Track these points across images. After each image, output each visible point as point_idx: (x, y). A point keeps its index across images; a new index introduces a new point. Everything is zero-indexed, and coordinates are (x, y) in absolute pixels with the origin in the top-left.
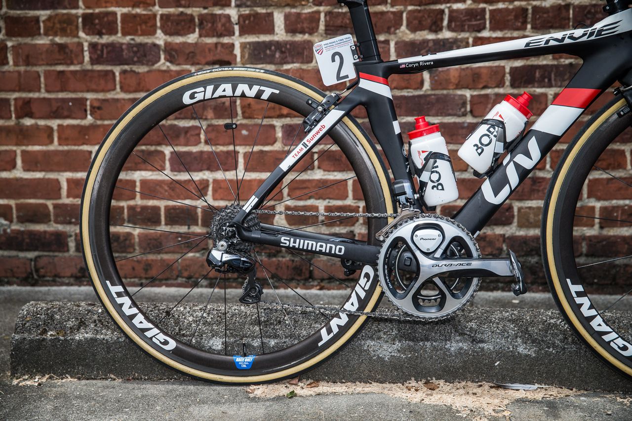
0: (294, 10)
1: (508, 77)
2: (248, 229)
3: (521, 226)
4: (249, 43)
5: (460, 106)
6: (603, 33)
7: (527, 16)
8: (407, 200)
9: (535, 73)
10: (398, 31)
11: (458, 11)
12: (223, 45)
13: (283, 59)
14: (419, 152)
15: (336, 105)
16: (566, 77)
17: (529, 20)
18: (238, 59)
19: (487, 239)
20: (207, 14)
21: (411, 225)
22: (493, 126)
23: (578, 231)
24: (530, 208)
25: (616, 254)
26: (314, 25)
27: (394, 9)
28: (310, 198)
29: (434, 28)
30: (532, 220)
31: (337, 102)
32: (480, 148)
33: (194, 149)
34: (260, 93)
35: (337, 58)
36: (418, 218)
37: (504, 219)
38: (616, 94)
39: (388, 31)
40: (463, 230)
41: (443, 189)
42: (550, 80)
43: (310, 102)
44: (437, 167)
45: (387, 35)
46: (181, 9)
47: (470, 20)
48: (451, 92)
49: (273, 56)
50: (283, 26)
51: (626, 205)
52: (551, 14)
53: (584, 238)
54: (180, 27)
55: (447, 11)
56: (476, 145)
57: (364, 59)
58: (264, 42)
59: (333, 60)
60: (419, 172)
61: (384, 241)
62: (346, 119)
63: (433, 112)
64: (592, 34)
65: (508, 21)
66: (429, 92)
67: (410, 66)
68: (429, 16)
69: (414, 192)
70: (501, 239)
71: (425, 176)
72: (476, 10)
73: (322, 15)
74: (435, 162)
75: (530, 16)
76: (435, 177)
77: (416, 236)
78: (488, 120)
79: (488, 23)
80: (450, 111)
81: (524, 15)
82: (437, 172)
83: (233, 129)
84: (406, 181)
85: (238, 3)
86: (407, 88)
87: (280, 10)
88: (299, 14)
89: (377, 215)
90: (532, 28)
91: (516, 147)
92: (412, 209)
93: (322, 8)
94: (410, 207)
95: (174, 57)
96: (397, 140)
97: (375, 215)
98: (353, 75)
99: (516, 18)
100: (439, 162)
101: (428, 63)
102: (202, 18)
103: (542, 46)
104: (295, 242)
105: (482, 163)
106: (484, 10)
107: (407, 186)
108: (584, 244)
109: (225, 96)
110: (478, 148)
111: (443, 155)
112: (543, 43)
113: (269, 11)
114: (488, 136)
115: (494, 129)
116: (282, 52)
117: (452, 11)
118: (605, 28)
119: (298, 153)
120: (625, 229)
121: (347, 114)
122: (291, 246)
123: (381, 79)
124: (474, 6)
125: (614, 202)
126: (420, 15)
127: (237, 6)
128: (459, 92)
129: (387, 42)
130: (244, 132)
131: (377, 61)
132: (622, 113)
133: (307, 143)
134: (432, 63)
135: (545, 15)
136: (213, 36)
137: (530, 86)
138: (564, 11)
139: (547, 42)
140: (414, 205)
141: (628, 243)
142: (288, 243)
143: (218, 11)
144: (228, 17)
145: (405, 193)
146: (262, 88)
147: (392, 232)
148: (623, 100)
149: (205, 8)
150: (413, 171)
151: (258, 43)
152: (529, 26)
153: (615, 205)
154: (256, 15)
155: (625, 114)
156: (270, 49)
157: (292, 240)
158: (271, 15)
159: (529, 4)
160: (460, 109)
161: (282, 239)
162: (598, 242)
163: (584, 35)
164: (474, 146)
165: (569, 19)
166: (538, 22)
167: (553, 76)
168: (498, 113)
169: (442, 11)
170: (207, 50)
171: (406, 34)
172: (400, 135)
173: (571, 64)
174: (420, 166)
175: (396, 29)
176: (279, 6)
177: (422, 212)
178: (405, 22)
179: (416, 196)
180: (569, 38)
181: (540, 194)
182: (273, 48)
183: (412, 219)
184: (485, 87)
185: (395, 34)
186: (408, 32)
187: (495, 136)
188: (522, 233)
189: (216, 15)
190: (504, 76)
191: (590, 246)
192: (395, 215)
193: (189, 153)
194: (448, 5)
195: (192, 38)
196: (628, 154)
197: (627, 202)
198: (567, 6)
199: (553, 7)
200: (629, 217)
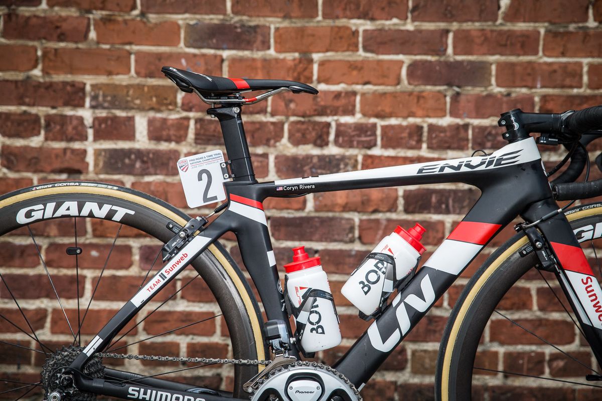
0: (159, 115)
1: (401, 202)
2: (89, 377)
3: (415, 372)
4: (105, 150)
5: (347, 231)
6: (503, 162)
7: (422, 134)
8: (281, 344)
9: (431, 197)
10: (278, 144)
11: (345, 125)
12: (73, 151)
13: (144, 170)
14: (296, 288)
15: (201, 230)
16: (465, 204)
17: (425, 139)
18: (91, 168)
19: (377, 387)
20: (55, 115)
21: (286, 374)
22: (381, 261)
23: (478, 380)
24: (425, 351)
26: (182, 132)
27: (274, 120)
28: (170, 333)
29: (319, 142)
30: (427, 366)
31: (204, 227)
32: (367, 286)
33: (31, 272)
34: (111, 213)
35: (204, 176)
36: (294, 366)
37: (395, 363)
38: (518, 231)
39: (267, 143)
40: (346, 381)
41: (323, 333)
42: (447, 206)
43: (171, 226)
44: (317, 306)
45: (266, 147)
46: (24, 108)
47: (359, 136)
48: (337, 215)
49: (133, 165)
50: (145, 132)
51: (533, 352)
52: (448, 134)
53: (486, 388)
54: (21, 128)
55: (333, 125)
56: (362, 282)
57: (236, 178)
58: (122, 150)
59: (200, 179)
60: (296, 312)
61: (253, 394)
62: (213, 248)
63: (317, 236)
64: (490, 163)
65: (402, 138)
66: (313, 214)
67: (289, 189)
68: (313, 129)
69: (290, 335)
70: (393, 387)
71: (303, 317)
72: (366, 125)
73: (192, 123)
74: (315, 301)
75: (425, 134)
76: (314, 318)
77: (291, 388)
78: (375, 254)
79: (379, 139)
80: (336, 237)
81: (419, 133)
82: (317, 312)
83: (77, 254)
84: (281, 321)
85: (94, 103)
86: (287, 208)
87: (143, 114)
88: (164, 120)
89: (245, 361)
90: (428, 148)
91: (407, 285)
92: (287, 355)
93: (191, 114)
94: (285, 353)
95: (12, 162)
96: (271, 273)
97: (243, 361)
98: (222, 197)
99: (411, 135)
100: (320, 301)
101: (308, 187)
102: (50, 119)
103: (437, 173)
104: (145, 393)
105: (368, 303)
106: (374, 126)
107: (282, 328)
108: (486, 396)
109: (68, 216)
110: (365, 286)
111: (324, 292)
112: (438, 170)
113: (130, 114)
114: (376, 272)
115: (383, 264)
116: (143, 162)
117: (339, 125)
118: (504, 157)
119: (154, 285)
120: (532, 379)
121: (214, 241)
122: (141, 398)
123: (255, 202)
124: (364, 120)
125: (519, 348)
126: (304, 127)
127: (93, 107)
128: (347, 215)
129: (265, 156)
130: (94, 253)
131: (250, 182)
132: (524, 252)
133: (165, 274)
134: (314, 187)
135: (442, 135)
136: (62, 140)
137: (426, 212)
138: (462, 131)
139: (442, 169)
140: (289, 350)
141: (535, 396)
142: (136, 394)
143: (68, 112)
144: (81, 119)
145: (279, 336)
146: (114, 208)
147: (262, 383)
148: (525, 237)
149: (53, 107)
150: (289, 310)
151: (115, 150)
152: (425, 146)
153: (521, 351)
154: (115, 119)
155: (527, 253)
156: (129, 158)
157: (142, 390)
158: (131, 119)
159: (424, 122)
160: (347, 235)
161: (130, 390)
162: (503, 394)
163: (482, 163)
164: (360, 283)
165: (467, 140)
166: (434, 141)
167: (451, 202)
168: (387, 246)
169: (328, 125)
170: (53, 156)
171: (288, 147)
172: (275, 267)
173: (470, 190)
174: (297, 305)
175: (276, 141)
176: (141, 109)
177: (299, 359)
178: (286, 134)
179: (293, 340)
180: (466, 165)
181: (437, 335)
182: (133, 157)
183: (286, 367)
184: (375, 211)
185: (275, 146)
186: (289, 145)
187: (384, 273)
188: (416, 380)
189: (66, 116)
190: (397, 200)
191: (493, 398)
192: (267, 362)
193: (25, 277)
194: (336, 118)
195: (36, 141)
196: (534, 293)
197: (534, 348)
198: (466, 126)
199: (450, 126)
200: (536, 365)
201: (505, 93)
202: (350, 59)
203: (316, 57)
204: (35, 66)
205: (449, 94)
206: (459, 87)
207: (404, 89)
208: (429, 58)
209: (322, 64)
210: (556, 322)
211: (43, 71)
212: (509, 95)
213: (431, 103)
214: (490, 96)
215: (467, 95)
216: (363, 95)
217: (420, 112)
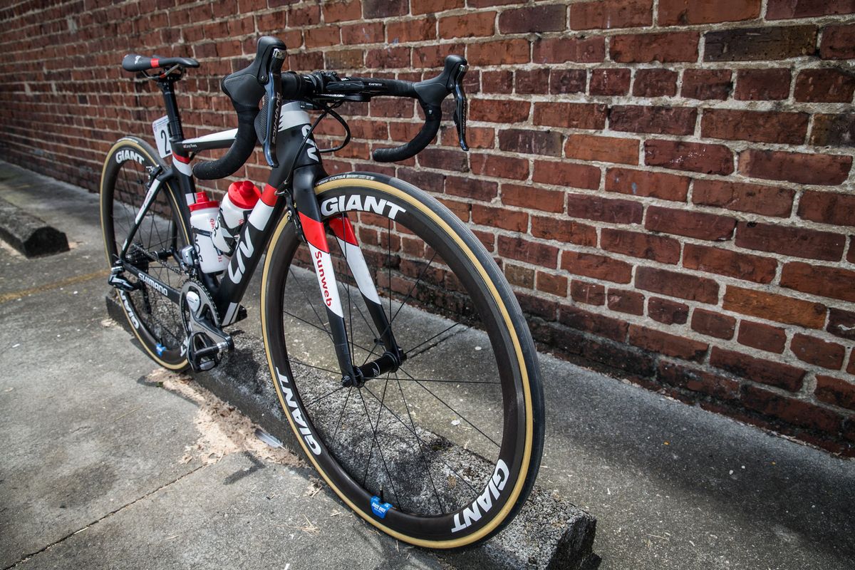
1: (497, 139)
7: (512, 79)
16: (544, 145)
17: (514, 84)
24: (514, 266)
25: (585, 328)
27: (414, 71)
30: (515, 278)
35: (164, 135)
42: (530, 146)
47: (467, 82)
51: (594, 284)
52: (531, 79)
65: (496, 84)
72: (472, 72)
75: (514, 79)
79: (481, 85)
80: (455, 167)
81: (510, 78)
90: (516, 92)
99: (503, 80)
104: (145, 279)
106: (478, 72)
108: (558, 311)
120: (593, 306)
124: (470, 69)
125: (584, 279)
135: (526, 80)
137: (514, 150)
138: (543, 76)
141: (594, 321)
152: (514, 90)
153: (585, 281)
159: (512, 68)
160: (463, 165)
162: (570, 313)
165: (547, 84)
166: (520, 86)
167: (533, 142)
173: (549, 132)
181: (522, 255)
184: (479, 147)
190: (494, 138)
191: (562, 315)
196: (599, 232)
197: (595, 281)
198: (547, 71)
199: (533, 71)
200: (597, 296)
201: (579, 36)
202: (459, 14)
203: (437, 15)
204: (302, 44)
205: (533, 40)
206: (540, 33)
207: (497, 38)
208: (515, 6)
209: (442, 21)
210: (616, 262)
211: (306, 46)
212: (582, 37)
213: (517, 50)
214: (566, 39)
215: (546, 40)
216: (469, 45)
217: (509, 60)
